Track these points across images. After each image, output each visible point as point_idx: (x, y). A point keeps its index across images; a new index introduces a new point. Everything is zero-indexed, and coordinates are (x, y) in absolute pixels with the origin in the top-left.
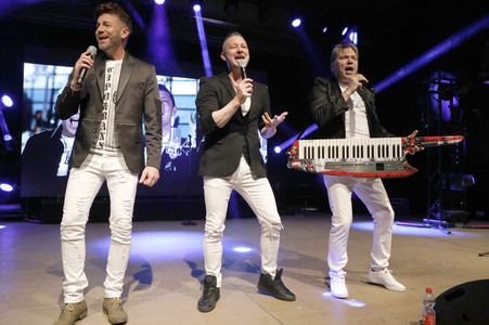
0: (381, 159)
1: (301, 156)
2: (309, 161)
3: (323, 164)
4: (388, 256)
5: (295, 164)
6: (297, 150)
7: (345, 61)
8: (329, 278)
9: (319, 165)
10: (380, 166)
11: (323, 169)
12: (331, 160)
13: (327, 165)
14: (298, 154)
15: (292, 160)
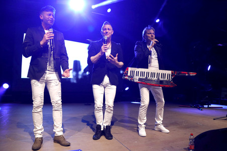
0: (162, 79)
1: (129, 74)
2: (132, 77)
3: (138, 79)
4: (162, 119)
5: (126, 77)
6: (127, 72)
7: (150, 35)
8: (138, 128)
9: (136, 79)
10: (161, 82)
11: (137, 81)
12: (141, 77)
13: (140, 79)
14: (127, 73)
15: (125, 76)
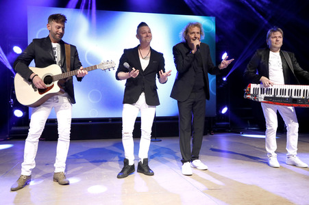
0: (296, 97)
1: (252, 92)
2: (255, 95)
3: (263, 97)
5: (248, 96)
6: (250, 89)
9: (261, 98)
10: (295, 101)
11: (263, 100)
12: (268, 95)
13: (266, 98)
14: (250, 91)
15: (246, 94)
